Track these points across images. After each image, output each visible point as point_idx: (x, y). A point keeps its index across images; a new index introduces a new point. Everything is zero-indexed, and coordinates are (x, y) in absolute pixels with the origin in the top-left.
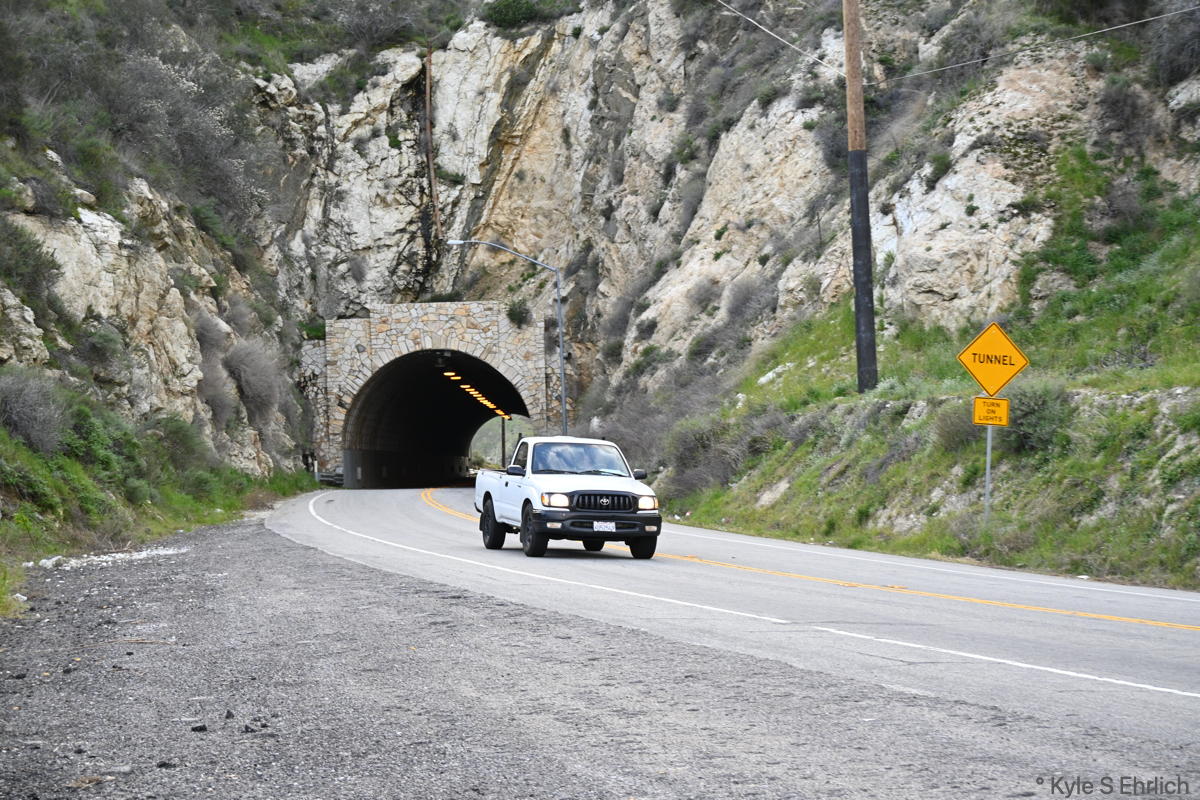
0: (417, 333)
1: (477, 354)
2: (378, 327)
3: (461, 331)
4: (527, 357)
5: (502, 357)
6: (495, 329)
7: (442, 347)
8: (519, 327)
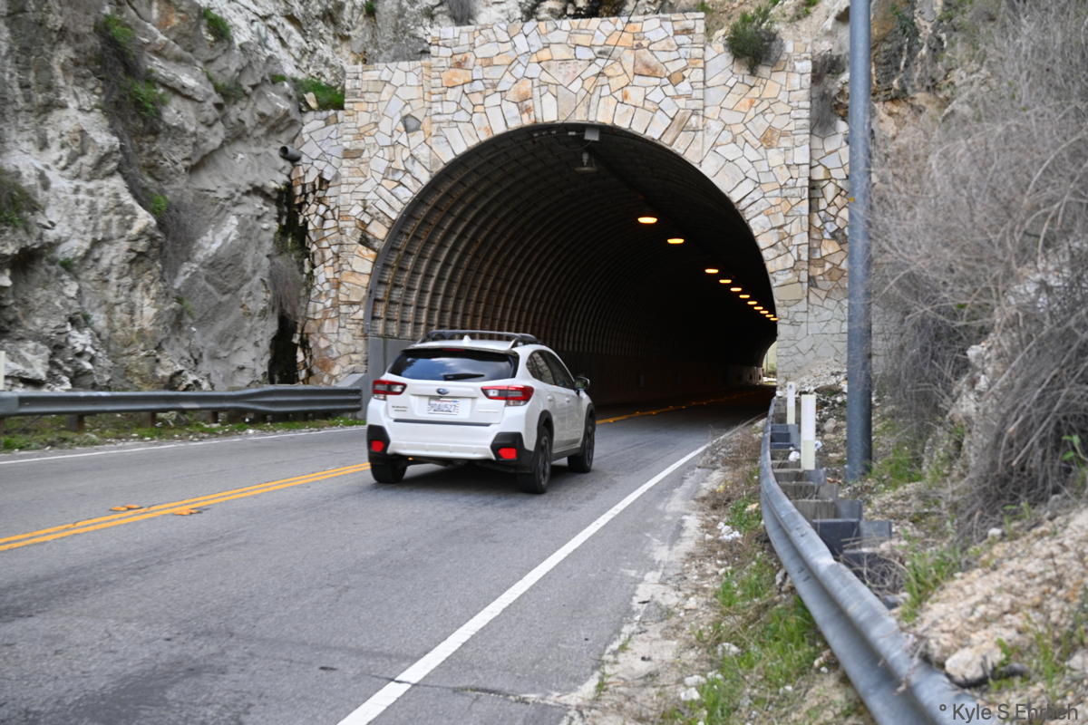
0: (526, 86)
1: (653, 134)
2: (446, 75)
3: (623, 81)
4: (767, 140)
5: (710, 140)
6: (698, 75)
7: (579, 118)
8: (753, 72)
